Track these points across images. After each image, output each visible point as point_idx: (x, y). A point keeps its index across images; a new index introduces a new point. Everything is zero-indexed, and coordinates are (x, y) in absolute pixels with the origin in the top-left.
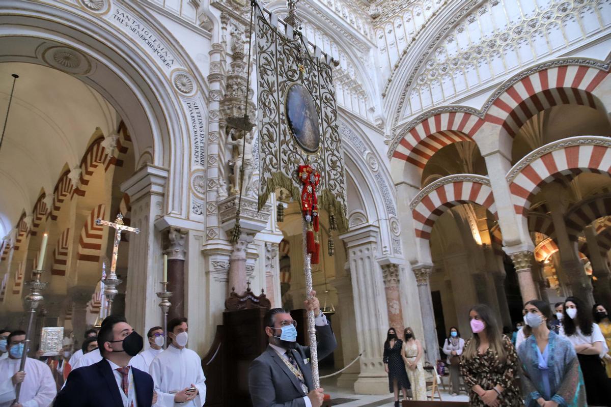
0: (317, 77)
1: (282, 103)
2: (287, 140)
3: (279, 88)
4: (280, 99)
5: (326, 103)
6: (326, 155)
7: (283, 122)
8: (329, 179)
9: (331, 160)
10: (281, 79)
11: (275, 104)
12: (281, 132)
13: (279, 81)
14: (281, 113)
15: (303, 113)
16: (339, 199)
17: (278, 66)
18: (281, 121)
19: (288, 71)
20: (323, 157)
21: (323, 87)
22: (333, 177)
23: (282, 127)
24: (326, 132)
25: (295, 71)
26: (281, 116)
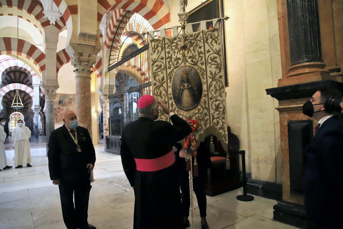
0: (202, 48)
1: (170, 87)
2: (173, 109)
3: (168, 77)
4: (169, 85)
5: (210, 63)
6: (210, 102)
7: (171, 99)
8: (213, 119)
9: (215, 105)
10: (169, 71)
11: (165, 90)
12: (170, 105)
13: (168, 73)
14: (169, 94)
15: (182, 87)
16: (221, 131)
17: (167, 63)
18: (169, 99)
19: (175, 61)
20: (207, 106)
21: (208, 51)
22: (216, 116)
23: (170, 102)
24: (210, 86)
25: (179, 59)
26: (169, 96)
